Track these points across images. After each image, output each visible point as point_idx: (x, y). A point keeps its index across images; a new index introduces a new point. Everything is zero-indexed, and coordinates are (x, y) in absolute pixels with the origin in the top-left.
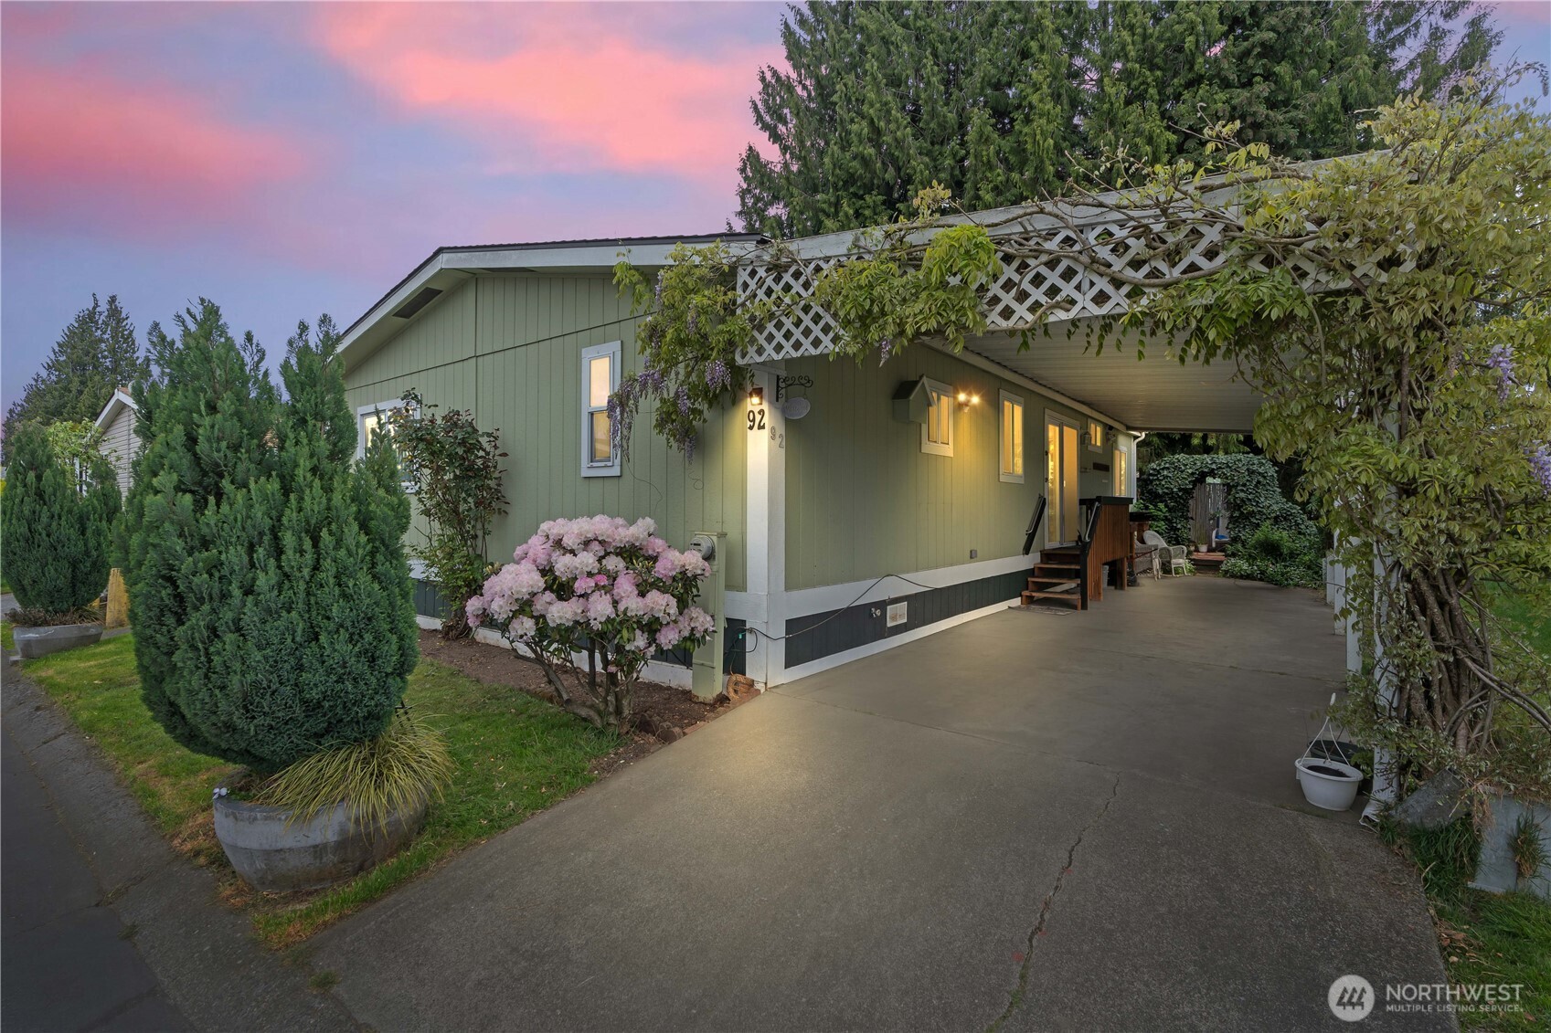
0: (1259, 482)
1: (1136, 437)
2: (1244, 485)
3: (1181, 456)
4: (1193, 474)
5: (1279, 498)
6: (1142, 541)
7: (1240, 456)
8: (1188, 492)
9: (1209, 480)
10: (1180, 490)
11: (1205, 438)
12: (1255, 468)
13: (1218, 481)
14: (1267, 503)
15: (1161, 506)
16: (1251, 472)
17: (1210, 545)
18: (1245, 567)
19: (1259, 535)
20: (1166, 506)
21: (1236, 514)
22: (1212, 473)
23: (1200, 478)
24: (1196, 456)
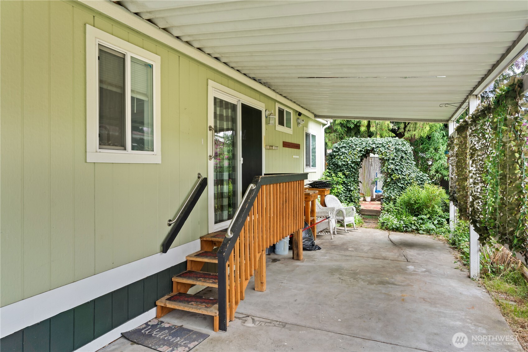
0: (402, 157)
1: (324, 125)
2: (393, 159)
3: (354, 139)
4: (361, 151)
5: (415, 168)
6: (324, 204)
7: (390, 139)
8: (357, 164)
9: (372, 155)
10: (353, 162)
11: (369, 126)
12: (400, 147)
13: (376, 156)
14: (407, 173)
15: (340, 174)
16: (397, 150)
17: (372, 196)
18: (395, 222)
19: (404, 196)
20: (344, 174)
21: (389, 180)
22: (373, 150)
23: (366, 154)
24: (363, 139)
